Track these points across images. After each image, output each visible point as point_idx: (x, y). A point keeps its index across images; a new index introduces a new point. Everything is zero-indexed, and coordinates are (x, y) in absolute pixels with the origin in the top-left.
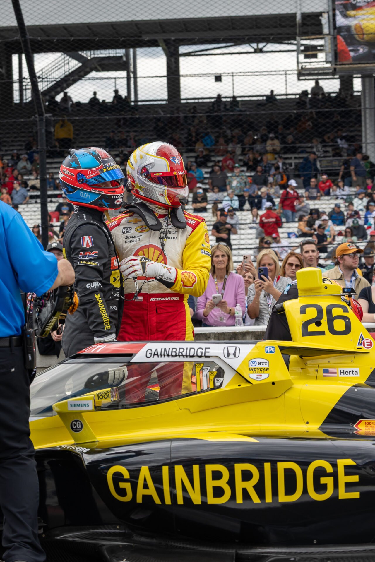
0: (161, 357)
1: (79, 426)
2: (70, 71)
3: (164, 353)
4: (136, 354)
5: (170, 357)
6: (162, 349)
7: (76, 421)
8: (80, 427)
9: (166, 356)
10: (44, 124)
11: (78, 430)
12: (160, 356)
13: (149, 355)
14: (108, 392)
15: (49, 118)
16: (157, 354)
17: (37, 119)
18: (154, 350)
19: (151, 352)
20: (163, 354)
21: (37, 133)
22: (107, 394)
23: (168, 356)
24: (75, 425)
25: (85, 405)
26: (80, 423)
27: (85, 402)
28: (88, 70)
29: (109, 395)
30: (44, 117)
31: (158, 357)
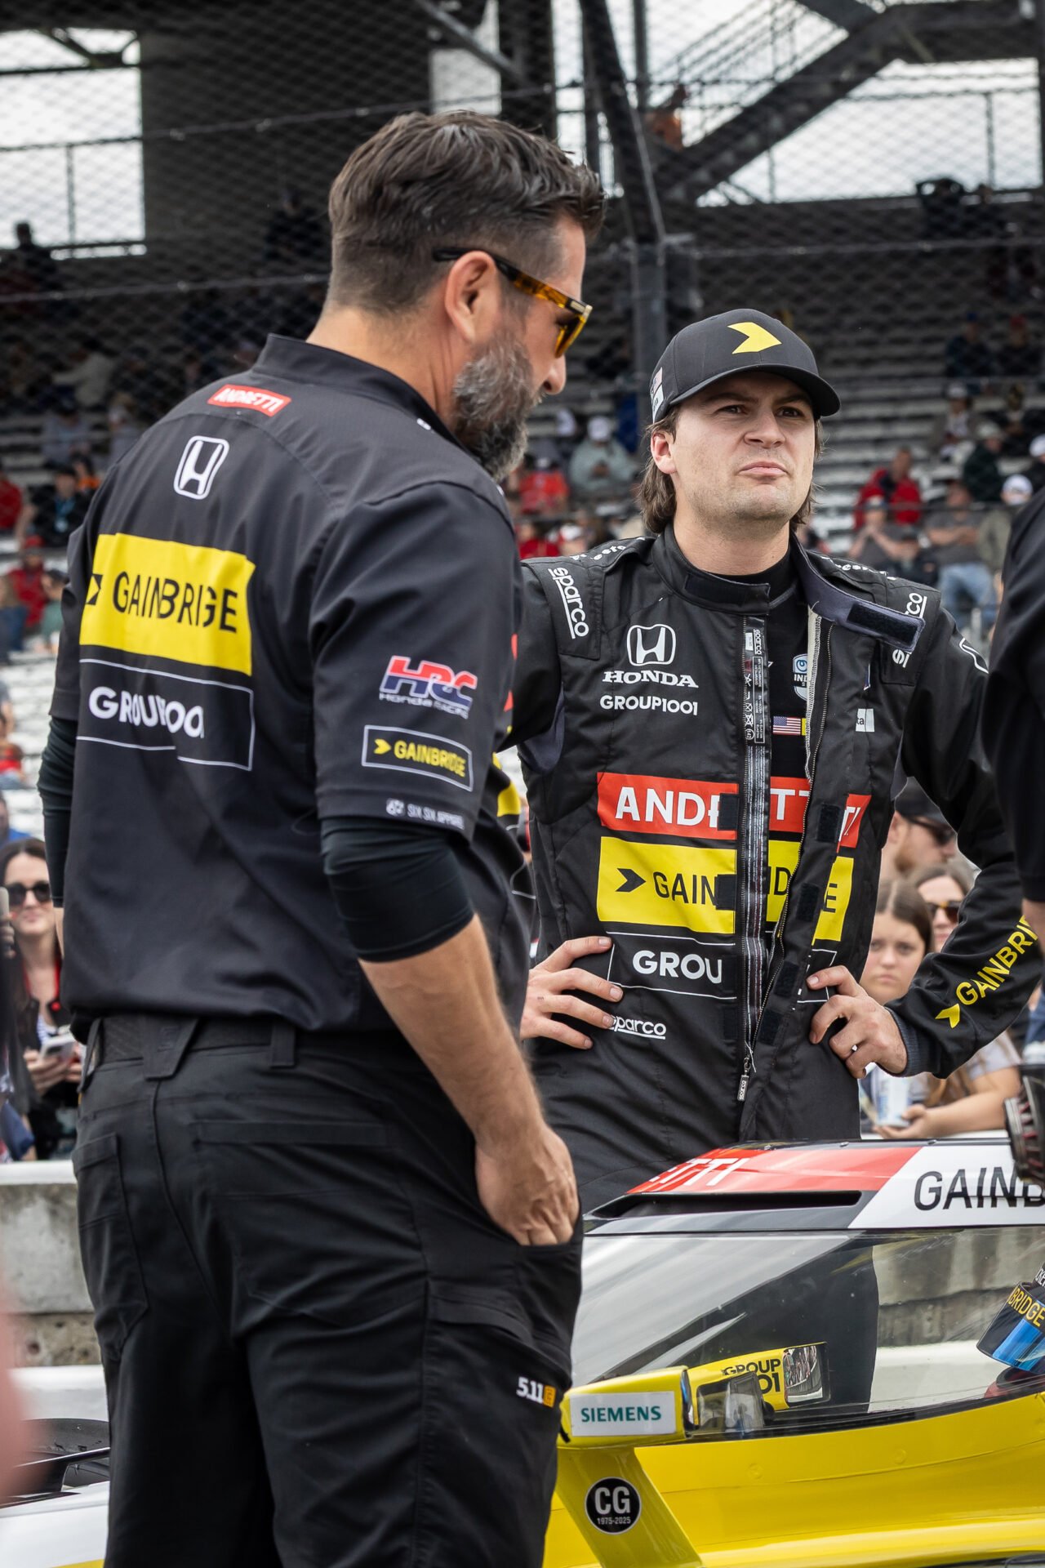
0: (980, 1205)
1: (622, 1506)
2: (800, 64)
3: (993, 1189)
4: (873, 1193)
5: (1020, 1203)
6: (983, 1171)
7: (611, 1484)
8: (627, 1509)
9: (999, 1202)
10: (660, 278)
11: (620, 1521)
12: (974, 1202)
13: (927, 1198)
14: (772, 1364)
15: (681, 251)
16: (964, 1194)
17: (632, 258)
18: (948, 1177)
19: (936, 1184)
20: (986, 1192)
21: (629, 314)
22: (769, 1374)
23: (1011, 1199)
24: (606, 1500)
25: (643, 1413)
26: (627, 1492)
27: (647, 1402)
28: (873, 55)
29: (776, 1376)
30: (659, 250)
31: (968, 1205)
